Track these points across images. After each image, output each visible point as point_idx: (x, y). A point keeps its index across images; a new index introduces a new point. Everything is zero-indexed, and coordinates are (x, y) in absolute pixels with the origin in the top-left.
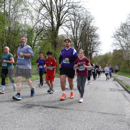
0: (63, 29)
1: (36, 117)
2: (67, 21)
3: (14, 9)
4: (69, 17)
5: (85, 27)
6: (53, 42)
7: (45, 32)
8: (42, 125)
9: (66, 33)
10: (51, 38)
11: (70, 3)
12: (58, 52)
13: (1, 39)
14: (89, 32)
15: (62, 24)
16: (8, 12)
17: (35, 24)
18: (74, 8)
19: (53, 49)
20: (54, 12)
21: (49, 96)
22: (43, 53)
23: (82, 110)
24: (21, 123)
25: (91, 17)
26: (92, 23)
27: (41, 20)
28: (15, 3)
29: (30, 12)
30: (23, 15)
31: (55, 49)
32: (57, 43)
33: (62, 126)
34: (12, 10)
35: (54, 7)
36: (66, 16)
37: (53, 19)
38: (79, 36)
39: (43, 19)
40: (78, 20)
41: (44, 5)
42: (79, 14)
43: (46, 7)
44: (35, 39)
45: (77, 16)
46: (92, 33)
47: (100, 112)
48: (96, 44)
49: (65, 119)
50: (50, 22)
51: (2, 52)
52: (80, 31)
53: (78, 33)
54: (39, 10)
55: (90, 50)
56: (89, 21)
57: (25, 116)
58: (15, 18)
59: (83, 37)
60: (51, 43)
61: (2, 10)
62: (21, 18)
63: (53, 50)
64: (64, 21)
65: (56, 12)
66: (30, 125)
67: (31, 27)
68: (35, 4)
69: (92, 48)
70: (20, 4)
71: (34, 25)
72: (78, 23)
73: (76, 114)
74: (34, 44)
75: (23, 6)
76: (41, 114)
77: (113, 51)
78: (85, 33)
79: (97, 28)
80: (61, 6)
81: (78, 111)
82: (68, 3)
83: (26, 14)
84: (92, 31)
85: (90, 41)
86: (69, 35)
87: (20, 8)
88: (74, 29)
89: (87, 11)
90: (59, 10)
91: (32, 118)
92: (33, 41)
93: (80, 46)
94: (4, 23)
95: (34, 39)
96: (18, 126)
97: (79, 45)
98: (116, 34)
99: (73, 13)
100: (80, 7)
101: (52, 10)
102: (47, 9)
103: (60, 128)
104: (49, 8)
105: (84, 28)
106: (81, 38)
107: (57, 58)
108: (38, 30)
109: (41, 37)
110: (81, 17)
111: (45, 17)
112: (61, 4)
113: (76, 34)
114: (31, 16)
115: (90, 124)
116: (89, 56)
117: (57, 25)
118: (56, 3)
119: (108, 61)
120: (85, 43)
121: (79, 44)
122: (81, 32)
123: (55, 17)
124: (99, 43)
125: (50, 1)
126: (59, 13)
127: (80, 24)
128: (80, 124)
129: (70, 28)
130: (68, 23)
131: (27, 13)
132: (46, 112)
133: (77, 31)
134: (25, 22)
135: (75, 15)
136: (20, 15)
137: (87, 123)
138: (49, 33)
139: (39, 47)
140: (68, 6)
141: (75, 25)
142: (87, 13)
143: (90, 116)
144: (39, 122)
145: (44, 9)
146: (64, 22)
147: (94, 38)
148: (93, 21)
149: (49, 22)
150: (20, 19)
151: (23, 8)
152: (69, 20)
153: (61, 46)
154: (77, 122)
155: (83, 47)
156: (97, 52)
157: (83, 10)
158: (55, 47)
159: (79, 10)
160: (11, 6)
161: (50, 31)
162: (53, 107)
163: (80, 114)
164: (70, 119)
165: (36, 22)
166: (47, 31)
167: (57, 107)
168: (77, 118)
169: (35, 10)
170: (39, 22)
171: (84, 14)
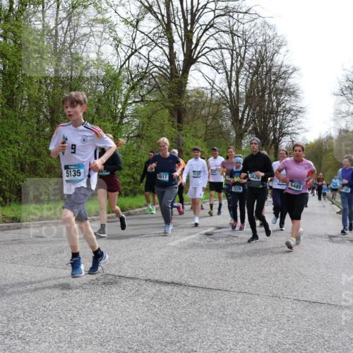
0: (200, 71)
1: (128, 310)
2: (211, 50)
3: (70, 21)
4: (216, 39)
5: (259, 67)
6: (174, 109)
7: (153, 80)
8: (144, 332)
9: (210, 83)
10: (169, 97)
12: (187, 134)
13: (36, 100)
14: (271, 80)
15: (197, 58)
16: (53, 30)
17: (126, 60)
18: (231, 14)
19: (173, 126)
20: (176, 25)
21: (164, 253)
22: (147, 137)
23: (253, 292)
24: (89, 323)
25: (278, 38)
26: (279, 55)
27: (140, 48)
28: (72, 3)
29: (112, 28)
30: (93, 36)
31: (178, 126)
32: (185, 110)
33: (199, 334)
34: (65, 23)
35: (175, 12)
36: (208, 36)
37: (174, 45)
38: (243, 91)
39: (147, 45)
40: (240, 47)
41: (149, 9)
42: (244, 32)
43: (155, 13)
44: (126, 100)
45: (238, 36)
46: (279, 84)
47: (301, 298)
48: (292, 112)
49: (205, 317)
50: (166, 54)
51: (37, 134)
52: (246, 78)
53: (242, 83)
54: (134, 23)
55: (275, 130)
56: (271, 50)
57: (98, 305)
58: (71, 44)
59: (254, 95)
60: (167, 111)
61: (37, 23)
62: (88, 45)
63: (173, 130)
64: (204, 52)
65: (181, 27)
66: (112, 330)
67: (115, 67)
68: (124, 5)
69: (281, 126)
70: (85, 7)
71: (122, 63)
72: (242, 56)
73: (236, 302)
74: (122, 113)
75: (91, 12)
76: (142, 300)
77: (338, 134)
78: (262, 83)
79: (295, 70)
80: (195, 9)
81: (240, 296)
82: (214, 1)
83: (100, 34)
84: (281, 78)
85: (275, 104)
86: (217, 90)
87: (83, 17)
88: (231, 71)
89: (265, 23)
90: (189, 22)
91: (117, 311)
92: (120, 106)
93: (247, 119)
94: (43, 59)
95: (123, 100)
97: (245, 117)
98: (347, 85)
99: (227, 29)
100: (246, 13)
101: (169, 21)
102: (157, 18)
103: (191, 340)
104: (163, 16)
105: (257, 70)
106: (250, 97)
107: (184, 153)
108: (133, 76)
109: (141, 93)
110: (249, 41)
111: (153, 41)
112: (194, 4)
113: (237, 85)
114: (115, 39)
115: (274, 331)
116: (271, 145)
117: (184, 61)
119: (324, 159)
120: (261, 110)
121: (244, 112)
122: (249, 79)
123: (179, 39)
124: (299, 111)
126: (189, 28)
127: (246, 59)
128: (245, 330)
129: (220, 71)
130: (213, 57)
131: (104, 29)
132: (156, 295)
133: (237, 78)
134: (98, 54)
135: (232, 33)
136: (85, 35)
137: (265, 329)
138: (164, 85)
139: (137, 121)
140: (214, 11)
141: (234, 61)
142: (267, 27)
143: (275, 310)
144: (136, 322)
145: (150, 19)
146: (204, 55)
147: (286, 98)
148: (282, 50)
149: (162, 55)
150: (85, 45)
151: (93, 18)
152: (216, 49)
153: (196, 118)
154: (238, 324)
155: (254, 120)
156: (294, 135)
157: (256, 21)
158: (180, 120)
159: (245, 21)
160: (60, 12)
161: (165, 78)
162: (173, 283)
163: (248, 304)
164: (220, 316)
165: (128, 54)
166: (157, 79)
167: (184, 282)
168: (238, 314)
169: (126, 21)
170: (137, 53)
171: (258, 31)
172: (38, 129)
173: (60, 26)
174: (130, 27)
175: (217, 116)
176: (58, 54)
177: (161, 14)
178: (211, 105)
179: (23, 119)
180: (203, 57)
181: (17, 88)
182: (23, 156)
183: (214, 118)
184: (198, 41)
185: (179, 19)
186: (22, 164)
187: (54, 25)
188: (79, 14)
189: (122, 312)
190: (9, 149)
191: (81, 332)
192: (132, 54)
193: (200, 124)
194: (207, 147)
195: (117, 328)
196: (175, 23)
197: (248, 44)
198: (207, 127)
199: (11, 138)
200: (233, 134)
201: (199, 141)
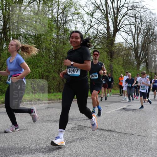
0: (121, 35)
1: (88, 142)
2: (126, 25)
3: (63, 14)
4: (128, 20)
5: (148, 32)
6: (109, 52)
7: (99, 39)
8: (96, 152)
9: (125, 40)
10: (107, 47)
11: (129, 3)
12: (115, 63)
13: (49, 48)
14: (153, 38)
15: (120, 29)
16: (56, 18)
17: (88, 31)
18: (135, 9)
19: (108, 59)
20: (110, 15)
23: (145, 136)
24: (71, 147)
27: (94, 25)
28: (65, 6)
29: (82, 17)
30: (73, 20)
31: (111, 60)
32: (114, 52)
33: (120, 154)
34: (61, 15)
35: (110, 9)
36: (124, 19)
37: (109, 23)
38: (141, 43)
39: (97, 24)
40: (139, 24)
41: (98, 8)
42: (141, 17)
43: (101, 9)
45: (138, 19)
49: (123, 146)
50: (105, 28)
51: (49, 63)
52: (142, 38)
53: (140, 40)
54: (91, 14)
56: (154, 24)
58: (64, 24)
59: (146, 45)
60: (106, 53)
61: (49, 15)
62: (71, 24)
63: (109, 61)
65: (112, 15)
66: (82, 150)
67: (83, 34)
68: (87, 6)
70: (70, 8)
71: (86, 32)
72: (140, 27)
73: (137, 140)
75: (73, 10)
76: (94, 138)
78: (149, 39)
80: (118, 7)
81: (139, 137)
82: (127, 3)
83: (76, 19)
86: (128, 43)
87: (69, 12)
88: (135, 35)
89: (151, 12)
90: (116, 13)
91: (84, 142)
93: (142, 56)
94: (52, 30)
96: (67, 150)
97: (141, 55)
99: (133, 16)
100: (142, 8)
101: (107, 13)
102: (102, 11)
103: (117, 156)
104: (104, 11)
105: (147, 34)
106: (143, 46)
108: (91, 37)
109: (94, 45)
110: (143, 21)
111: (100, 22)
112: (118, 5)
113: (138, 41)
114: (83, 21)
115: (155, 154)
117: (114, 31)
118: (112, 3)
121: (141, 53)
122: (143, 38)
123: (111, 21)
125: (105, 2)
126: (116, 16)
127: (142, 29)
128: (141, 153)
129: (130, 35)
130: (127, 28)
131: (78, 17)
132: (101, 135)
133: (138, 38)
134: (75, 28)
135: (135, 17)
136: (70, 20)
137: (151, 153)
138: (104, 41)
140: (127, 8)
141: (136, 30)
142: (151, 14)
144: (92, 147)
146: (122, 27)
151: (73, 12)
152: (128, 25)
153: (119, 56)
154: (138, 150)
155: (145, 57)
157: (146, 11)
158: (111, 57)
159: (141, 12)
160: (60, 10)
161: (105, 38)
162: (108, 130)
163: (143, 141)
164: (130, 146)
165: (89, 28)
166: (101, 39)
167: (113, 130)
168: (138, 146)
169: (88, 13)
170: (93, 27)
171: (147, 16)
172: (49, 61)
173: (59, 16)
174: (90, 16)
175: (128, 55)
176: (58, 28)
177: (103, 10)
178: (125, 50)
179: (43, 56)
180: (122, 28)
181: (41, 43)
182: (43, 73)
183: (127, 56)
184: (120, 21)
185: (111, 12)
186: (42, 76)
187: (57, 16)
188: (67, 11)
189: (86, 142)
190: (37, 69)
191: (67, 151)
192: (91, 27)
193: (121, 59)
194: (124, 69)
195: (84, 149)
196: (109, 14)
197: (143, 22)
198: (123, 60)
199: (38, 65)
200: (136, 63)
201: (120, 66)
